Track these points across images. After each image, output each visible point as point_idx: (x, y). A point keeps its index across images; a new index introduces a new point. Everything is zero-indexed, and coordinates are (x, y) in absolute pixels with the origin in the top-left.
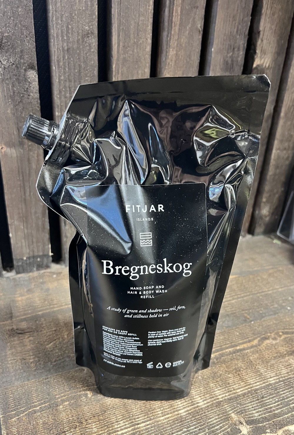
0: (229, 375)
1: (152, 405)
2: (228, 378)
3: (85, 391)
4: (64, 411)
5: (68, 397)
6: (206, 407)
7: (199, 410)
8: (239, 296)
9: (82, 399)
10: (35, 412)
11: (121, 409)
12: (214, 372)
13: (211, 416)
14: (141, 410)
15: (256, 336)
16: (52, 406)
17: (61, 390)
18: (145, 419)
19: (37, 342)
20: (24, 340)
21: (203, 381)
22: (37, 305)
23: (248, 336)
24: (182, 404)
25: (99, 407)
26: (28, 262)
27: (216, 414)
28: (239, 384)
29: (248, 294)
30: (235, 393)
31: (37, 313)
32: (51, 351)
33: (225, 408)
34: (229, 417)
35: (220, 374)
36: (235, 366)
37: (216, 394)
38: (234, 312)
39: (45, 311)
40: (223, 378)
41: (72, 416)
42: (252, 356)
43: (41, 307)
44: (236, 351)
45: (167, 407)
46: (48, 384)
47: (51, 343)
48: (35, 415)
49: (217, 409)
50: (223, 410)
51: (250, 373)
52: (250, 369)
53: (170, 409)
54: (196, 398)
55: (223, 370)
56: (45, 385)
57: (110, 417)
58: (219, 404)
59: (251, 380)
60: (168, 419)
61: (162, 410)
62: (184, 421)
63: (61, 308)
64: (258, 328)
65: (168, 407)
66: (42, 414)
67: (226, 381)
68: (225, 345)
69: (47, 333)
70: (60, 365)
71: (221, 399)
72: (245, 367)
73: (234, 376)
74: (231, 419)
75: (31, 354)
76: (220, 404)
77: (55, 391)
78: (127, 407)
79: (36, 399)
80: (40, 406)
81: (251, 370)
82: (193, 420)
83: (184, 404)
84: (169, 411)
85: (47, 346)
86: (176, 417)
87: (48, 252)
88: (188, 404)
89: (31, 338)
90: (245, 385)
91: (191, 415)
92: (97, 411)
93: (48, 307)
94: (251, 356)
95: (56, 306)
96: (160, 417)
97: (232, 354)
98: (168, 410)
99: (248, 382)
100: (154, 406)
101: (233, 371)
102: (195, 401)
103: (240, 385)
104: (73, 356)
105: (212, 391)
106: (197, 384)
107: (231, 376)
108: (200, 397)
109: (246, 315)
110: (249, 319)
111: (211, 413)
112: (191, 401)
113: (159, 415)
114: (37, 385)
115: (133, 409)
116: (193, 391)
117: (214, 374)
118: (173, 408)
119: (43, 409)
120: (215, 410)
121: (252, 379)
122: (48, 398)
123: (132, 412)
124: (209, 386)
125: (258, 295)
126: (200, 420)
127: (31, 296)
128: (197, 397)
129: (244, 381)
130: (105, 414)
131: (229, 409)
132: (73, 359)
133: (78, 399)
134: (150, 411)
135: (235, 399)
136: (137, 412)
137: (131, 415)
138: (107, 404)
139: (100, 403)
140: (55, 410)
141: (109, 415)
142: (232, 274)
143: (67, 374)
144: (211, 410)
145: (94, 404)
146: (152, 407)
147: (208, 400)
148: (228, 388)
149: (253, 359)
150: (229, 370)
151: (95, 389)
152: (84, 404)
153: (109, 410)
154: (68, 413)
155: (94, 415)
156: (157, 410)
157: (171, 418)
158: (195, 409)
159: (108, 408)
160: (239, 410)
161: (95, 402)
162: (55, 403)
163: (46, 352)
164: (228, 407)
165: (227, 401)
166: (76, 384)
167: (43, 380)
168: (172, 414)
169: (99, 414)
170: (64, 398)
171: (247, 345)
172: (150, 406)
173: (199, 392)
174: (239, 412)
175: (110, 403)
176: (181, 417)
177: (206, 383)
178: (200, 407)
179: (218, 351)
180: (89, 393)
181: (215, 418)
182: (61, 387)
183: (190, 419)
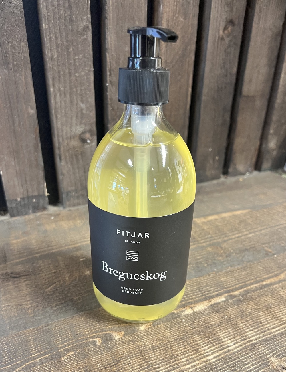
0: (260, 313)
1: (173, 352)
2: (259, 317)
3: (93, 338)
4: (69, 362)
5: (73, 346)
6: (239, 351)
7: (231, 354)
8: (256, 230)
9: (89, 348)
10: (34, 365)
11: (137, 358)
12: (241, 311)
13: (246, 361)
14: (162, 357)
15: (282, 270)
16: (54, 357)
17: (64, 339)
18: (167, 368)
19: (34, 286)
20: (20, 284)
21: (230, 321)
22: (34, 247)
23: (273, 271)
24: (210, 349)
25: (111, 356)
26: (23, 203)
27: (252, 359)
28: (274, 323)
29: (265, 227)
30: (270, 334)
31: (34, 256)
32: (51, 295)
33: (261, 351)
34: (269, 362)
35: (249, 312)
36: (264, 303)
37: (248, 335)
38: (253, 246)
39: (43, 253)
40: (252, 317)
41: (79, 368)
43: (39, 249)
44: (263, 287)
45: (192, 353)
46: (48, 332)
47: (50, 286)
48: (34, 368)
49: (252, 353)
50: (260, 354)
51: (284, 310)
52: (283, 306)
53: (196, 355)
54: (225, 341)
55: (251, 307)
56: (45, 333)
57: (124, 368)
58: (253, 346)
60: (196, 368)
61: (187, 357)
62: (215, 368)
63: (61, 249)
64: (283, 261)
65: (193, 353)
66: (42, 367)
67: (257, 320)
68: (249, 280)
69: (46, 275)
70: (62, 310)
71: (256, 341)
72: (276, 304)
73: (266, 314)
74: (271, 364)
75: (28, 299)
76: (255, 346)
77: (57, 340)
79: (35, 350)
80: (40, 358)
82: (226, 367)
83: (212, 348)
84: (194, 357)
85: (46, 290)
86: (204, 364)
87: (44, 191)
88: (217, 348)
89: (28, 282)
90: (280, 323)
91: (221, 361)
92: (108, 361)
93: (46, 249)
94: (281, 291)
95: (54, 247)
96: (185, 365)
97: (259, 290)
98: (194, 356)
99: (284, 321)
100: (177, 353)
102: (224, 345)
103: (275, 324)
104: (76, 299)
105: (243, 332)
106: (224, 325)
107: (262, 314)
108: (230, 339)
109: (267, 248)
110: (270, 252)
111: (246, 358)
113: (184, 363)
114: (35, 333)
115: (152, 357)
117: (242, 313)
118: (199, 353)
119: (44, 362)
120: (250, 354)
122: (49, 349)
123: (151, 361)
124: (239, 327)
125: (277, 228)
126: (234, 367)
127: (26, 238)
128: (226, 339)
129: (278, 320)
130: (118, 365)
131: (266, 353)
132: (77, 302)
133: (85, 348)
134: (173, 359)
135: (271, 341)
136: (156, 360)
137: (149, 364)
138: (119, 352)
139: (112, 352)
140: (58, 362)
141: (124, 365)
142: (244, 209)
143: (71, 320)
144: (245, 354)
145: (104, 353)
146: (174, 354)
147: (240, 342)
148: (261, 328)
149: (283, 295)
150: (259, 308)
151: (104, 335)
152: (93, 354)
153: (123, 359)
154: (74, 364)
155: (105, 366)
156: (180, 357)
157: (198, 365)
158: (225, 354)
159: (122, 357)
160: (279, 353)
161: (106, 350)
162: (57, 354)
163: (45, 296)
164: (264, 349)
165: (262, 343)
166: (82, 330)
167: (42, 328)
168: (199, 361)
169: (111, 365)
170: (68, 347)
171: (274, 280)
172: (172, 353)
173: (228, 334)
174: (279, 356)
175: (123, 352)
176: (210, 364)
177: (234, 323)
178: (232, 352)
179: (241, 287)
180: (97, 341)
181: (252, 363)
182: (64, 334)
183: (221, 366)
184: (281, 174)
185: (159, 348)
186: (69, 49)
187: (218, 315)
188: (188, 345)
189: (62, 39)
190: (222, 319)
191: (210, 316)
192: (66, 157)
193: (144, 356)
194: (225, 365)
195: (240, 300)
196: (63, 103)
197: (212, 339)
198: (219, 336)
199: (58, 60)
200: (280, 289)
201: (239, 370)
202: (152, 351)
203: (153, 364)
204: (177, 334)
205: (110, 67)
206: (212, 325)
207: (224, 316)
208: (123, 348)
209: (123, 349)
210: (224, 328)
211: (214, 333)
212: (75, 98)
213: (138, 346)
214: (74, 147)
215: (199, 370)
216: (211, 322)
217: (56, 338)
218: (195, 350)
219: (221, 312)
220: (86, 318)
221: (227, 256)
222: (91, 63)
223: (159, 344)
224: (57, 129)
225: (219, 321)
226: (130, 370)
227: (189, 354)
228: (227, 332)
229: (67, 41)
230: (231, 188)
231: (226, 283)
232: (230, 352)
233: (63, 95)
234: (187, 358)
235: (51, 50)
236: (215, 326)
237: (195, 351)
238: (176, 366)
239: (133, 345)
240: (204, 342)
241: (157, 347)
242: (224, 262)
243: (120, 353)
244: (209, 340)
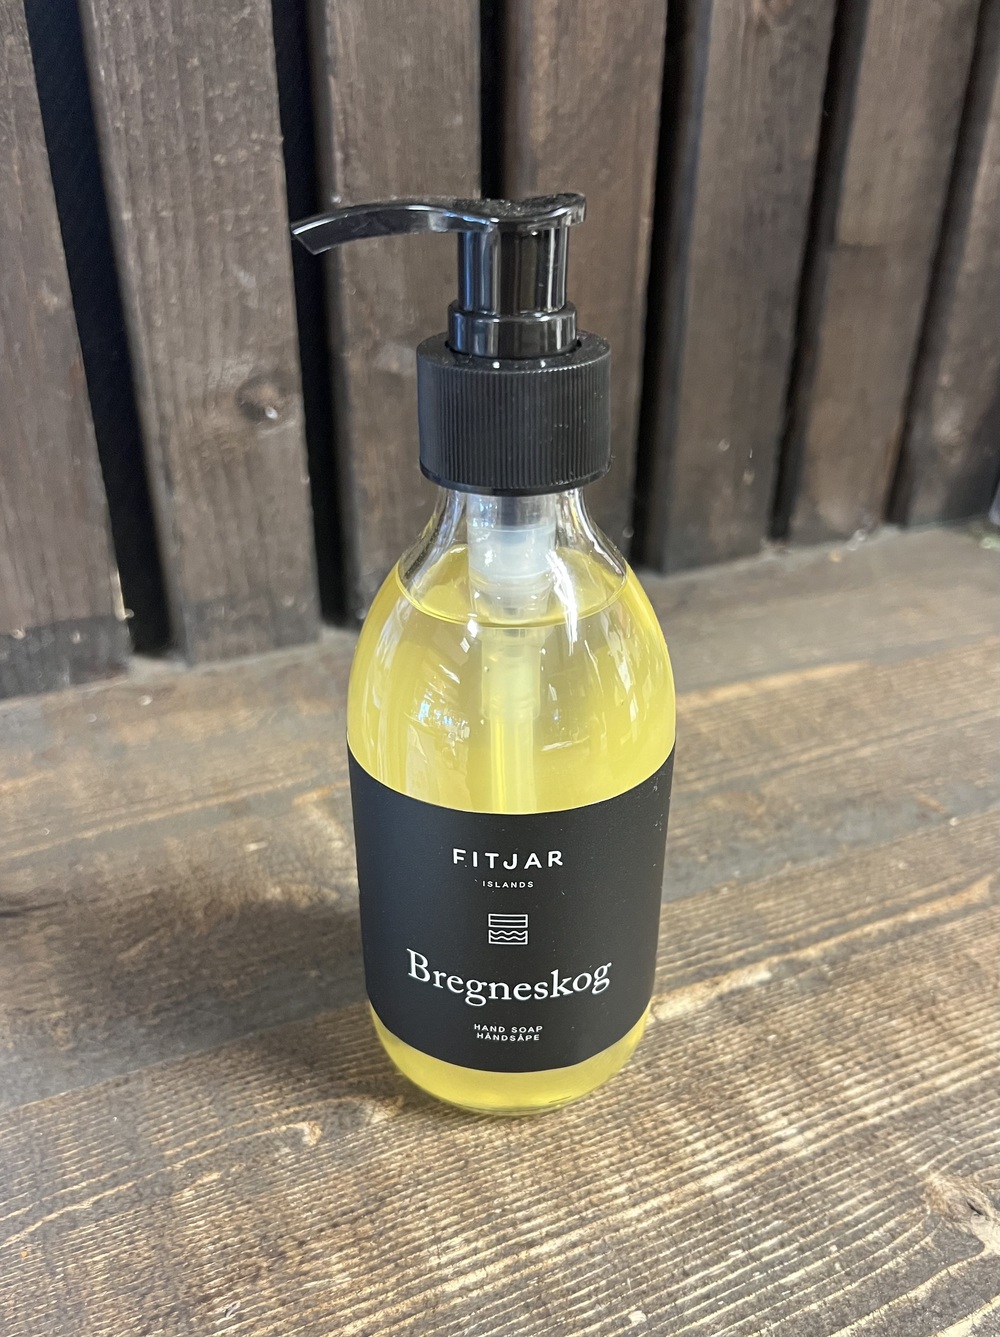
0: (894, 1023)
1: (581, 1162)
2: (892, 1034)
3: (291, 1122)
4: (201, 1209)
5: (217, 1152)
6: (816, 1154)
7: (787, 1167)
8: (885, 733)
9: (276, 1156)
10: (74, 1221)
11: (449, 1188)
12: (826, 1015)
14: (538, 1183)
15: (977, 870)
16: (148, 1191)
17: (186, 1127)
18: (559, 1219)
19: (78, 944)
20: (25, 938)
21: (788, 1051)
22: (79, 804)
23: (945, 873)
24: (714, 1150)
25: (355, 1184)
26: (34, 648)
27: (864, 1181)
28: (942, 1055)
29: (918, 723)
30: (929, 1092)
31: (79, 836)
32: (140, 972)
33: (897, 1153)
34: (922, 1189)
35: (855, 1020)
36: (911, 985)
37: (852, 1098)
38: (875, 787)
39: (110, 828)
40: (867, 1035)
41: (239, 1229)
43: (95, 812)
44: (909, 931)
45: (648, 1166)
46: (127, 1103)
47: (136, 942)
48: (74, 1234)
49: (863, 1161)
50: (892, 1163)
51: (979, 1010)
52: (977, 994)
53: (663, 1172)
54: (768, 1122)
55: (864, 1003)
56: (115, 1108)
57: (404, 1224)
58: (868, 1138)
59: (988, 1037)
60: (661, 1216)
61: (630, 1180)
62: (728, 1217)
63: (177, 810)
64: (979, 838)
65: (652, 1164)
66: (103, 1228)
67: (885, 1044)
68: (855, 909)
69: (119, 905)
70: (179, 1027)
71: (877, 1120)
72: (951, 988)
73: (915, 1025)
74: (929, 1195)
75: (55, 990)
76: (875, 1137)
77: (159, 1132)
78: (474, 1175)
79: (78, 1169)
80: (96, 1198)
81: (981, 997)
82: (769, 1213)
83: (722, 1147)
84: (657, 1180)
85: (123, 956)
86: (692, 1202)
87: (112, 603)
88: (737, 1145)
89: (53, 930)
90: (965, 1055)
91: (754, 1190)
92: (345, 1200)
93: (123, 811)
94: (970, 942)
95: (154, 805)
96: (624, 1207)
97: (893, 941)
98: (655, 1175)
99: (978, 1046)
100: (594, 1165)
101: (904, 1004)
102: (765, 1134)
103: (946, 1058)
104: (232, 987)
105: (832, 1088)
106: (763, 1065)
107: (902, 1026)
108: (785, 1114)
109: (922, 797)
110: (935, 810)
111: (840, 1178)
112: (747, 1135)
113: (618, 1201)
114: (79, 1109)
115: (503, 1184)
116: (753, 1094)
117: (832, 1021)
118: (675, 1166)
119: (111, 1209)
120: (857, 1165)
121: (990, 1032)
122: (128, 1163)
123: (499, 1195)
124: (817, 1071)
125: (960, 724)
126: (797, 1209)
127: (51, 774)
128: (771, 1115)
129: (959, 1043)
130: (380, 1213)
131: (914, 1158)
132: (233, 997)
133: (262, 1158)
134: (579, 1187)
135: (933, 1116)
136: (519, 1194)
137: (495, 1209)
138: (387, 1168)
139: (358, 1169)
140: (162, 1209)
141: (401, 1213)
142: (844, 659)
143: (210, 1059)
144: (841, 1163)
145: (332, 1173)
146: (583, 1169)
147: (822, 1124)
148: (899, 1071)
149: (979, 955)
150: (890, 1002)
151: (332, 1110)
152: (290, 1176)
153: (398, 1192)
154: (221, 1216)
155: (332, 1219)
156: (607, 1180)
157: (670, 1208)
158: (768, 1168)
159: (395, 1184)
160: (958, 1159)
161: (336, 1163)
162: (160, 1179)
163: (118, 977)
164: (907, 1147)
165: (901, 1125)
166: (250, 1096)
167: (105, 1091)
168: (673, 1193)
169: (355, 1214)
170: (198, 1156)
171: (947, 904)
172: (576, 1167)
173: (779, 1097)
174: (958, 1166)
175: (401, 1166)
176: (714, 1203)
177: (799, 1058)
178: (792, 1157)
179: (830, 933)
180: (307, 1131)
181: (862, 1195)
182: (185, 1111)
183: (753, 1209)
184: (979, 538)
185: (529, 1151)
187: (745, 1030)
188: (634, 1136)
190: (757, 1046)
191: (714, 1036)
192: (188, 474)
193: (477, 1179)
194: (768, 1203)
195: (821, 979)
196: (172, 270)
197: (723, 1113)
198: (746, 1104)
200: (967, 937)
201: (815, 1219)
202: (504, 1161)
203: (507, 1207)
204: (597, 1102)
205: (343, 131)
206: (721, 1067)
207: (767, 1032)
208: (400, 1153)
209: (400, 1157)
210: (767, 1076)
211: (728, 1093)
212: (216, 251)
213: (455, 1145)
214: (218, 437)
215: (672, 1224)
216: (717, 1056)
217: (154, 1126)
218: (661, 1155)
219: (754, 1021)
220: (266, 1052)
221: (779, 827)
222: (272, 116)
223: (532, 1135)
224: (155, 367)
225: (747, 1053)
226: (426, 1229)
227: (638, 1168)
228: (774, 1090)
230: (796, 587)
231: (774, 920)
232: (786, 1159)
233: (171, 240)
234: (630, 1184)
236: (733, 1069)
237: (660, 1159)
238: (589, 1212)
239: (436, 1144)
240: (691, 1127)
241: (524, 1145)
242: (767, 845)
243: (389, 1171)
244: (709, 1117)
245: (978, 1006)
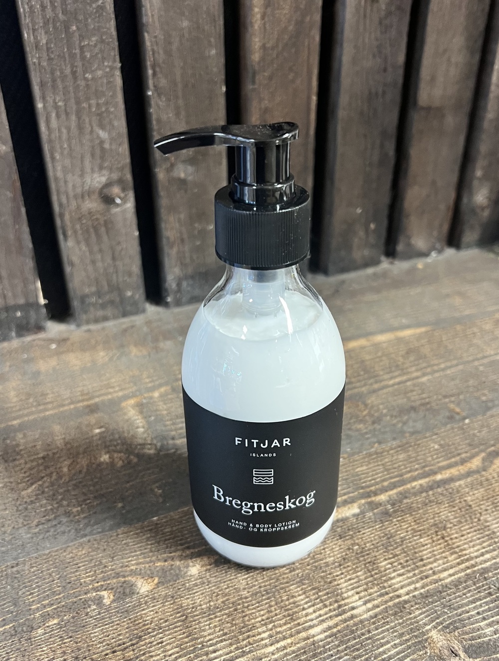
0: (422, 540)
1: (247, 618)
2: (420, 547)
3: (98, 591)
4: (45, 641)
5: (58, 607)
6: (372, 617)
7: (355, 625)
8: (436, 368)
9: (89, 610)
11: (176, 632)
12: (386, 535)
13: (383, 638)
14: (223, 630)
15: (477, 450)
16: (20, 629)
17: (44, 592)
18: (231, 652)
21: (363, 556)
22: (12, 405)
23: (459, 451)
24: (318, 613)
25: (127, 628)
27: (395, 634)
28: (446, 560)
29: (455, 362)
30: (436, 581)
31: (10, 423)
32: (32, 502)
33: (415, 617)
34: (426, 640)
35: (401, 538)
36: (433, 518)
37: (394, 584)
38: (427, 400)
39: (26, 419)
40: (407, 547)
41: (64, 653)
42: (471, 493)
43: (20, 410)
44: (436, 485)
45: (281, 622)
46: (15, 577)
47: (32, 484)
49: (397, 622)
50: (411, 624)
51: (468, 533)
52: (468, 524)
53: (289, 626)
54: (348, 597)
55: (407, 528)
56: (9, 580)
57: (150, 652)
58: (401, 608)
59: (472, 550)
60: (285, 651)
61: (271, 630)
62: (320, 653)
63: (61, 409)
64: (480, 432)
65: (284, 621)
67: (416, 553)
68: (409, 472)
69: (26, 463)
70: (48, 534)
71: (406, 597)
72: (455, 520)
73: (433, 541)
74: (430, 644)
76: (405, 608)
77: (30, 595)
78: (189, 625)
81: (471, 525)
82: (343, 651)
83: (322, 612)
84: (286, 630)
85: (23, 493)
86: (302, 644)
87: (37, 297)
88: (330, 610)
90: (458, 560)
91: (336, 638)
92: (121, 637)
93: (34, 409)
94: (468, 493)
95: (50, 406)
96: (266, 646)
97: (427, 492)
98: (285, 627)
99: (466, 555)
100: (253, 621)
101: (429, 529)
102: (345, 605)
103: (448, 562)
104: (78, 511)
105: (384, 578)
106: (349, 564)
107: (426, 542)
108: (358, 593)
109: (452, 406)
110: (458, 414)
111: (383, 632)
112: (336, 605)
113: (263, 642)
115: (204, 630)
116: (342, 581)
117: (388, 538)
118: (296, 622)
120: (392, 624)
121: (474, 546)
122: (12, 612)
123: (201, 637)
124: (377, 568)
125: (476, 363)
126: (358, 650)
128: (350, 593)
129: (456, 553)
130: (138, 645)
131: (424, 621)
132: (77, 517)
133: (81, 611)
134: (244, 634)
135: (437, 596)
136: (212, 637)
137: (198, 644)
138: (145, 619)
139: (130, 619)
140: (26, 640)
141: (149, 645)
142: (419, 325)
143: (62, 553)
144: (384, 623)
145: (116, 621)
146: (247, 623)
147: (376, 600)
148: (421, 569)
149: (472, 501)
150: (420, 528)
151: (120, 584)
152: (95, 622)
153: (149, 633)
154: (56, 645)
155: (113, 648)
156: (259, 629)
157: (290, 647)
158: (345, 624)
159: (148, 629)
160: (448, 622)
161: (119, 615)
162: (27, 623)
163: (20, 505)
164: (421, 614)
165: (419, 601)
166: (80, 575)
167: (6, 571)
168: (293, 638)
169: (125, 645)
170: (48, 609)
171: (459, 470)
172: (243, 622)
173: (356, 582)
174: (447, 627)
175: (152, 618)
176: (314, 644)
177: (369, 560)
178: (358, 619)
179: (394, 486)
180: (106, 596)
181: (394, 642)
182: (45, 583)
183: (334, 649)
185: (220, 611)
186: (69, 28)
187: (343, 543)
188: (276, 604)
189: (54, 8)
190: (348, 553)
191: (325, 546)
192: (75, 232)
193: (191, 627)
194: (343, 645)
195: (386, 513)
196: (64, 131)
197: (325, 592)
198: (338, 587)
199: (48, 49)
200: (467, 490)
201: (367, 656)
202: (206, 617)
203: (205, 644)
204: (259, 583)
205: (152, 59)
206: (327, 565)
207: (353, 545)
208: (153, 611)
209: (152, 613)
210: (350, 570)
211: (329, 580)
212: (87, 120)
213: (182, 607)
214: (90, 213)
215: (290, 657)
216: (326, 558)
217: (28, 591)
218: (289, 615)
219: (347, 538)
220: (90, 550)
221: (374, 423)
222: (115, 53)
223: (223, 602)
224: (56, 179)
225: (342, 556)
226: (161, 655)
227: (276, 623)
228: (354, 579)
229: (64, 12)
230: (398, 283)
231: (365, 478)
232: (355, 620)
233: (63, 117)
234: (271, 632)
235: (34, 30)
236: (334, 566)
237: (288, 618)
238: (247, 648)
239: (172, 606)
240: (307, 600)
241: (218, 608)
242: (366, 433)
243: (146, 621)
244: (317, 594)
245: (468, 531)
